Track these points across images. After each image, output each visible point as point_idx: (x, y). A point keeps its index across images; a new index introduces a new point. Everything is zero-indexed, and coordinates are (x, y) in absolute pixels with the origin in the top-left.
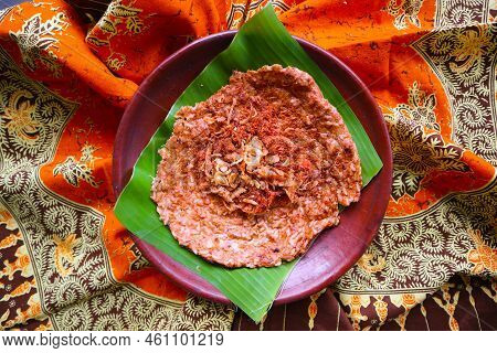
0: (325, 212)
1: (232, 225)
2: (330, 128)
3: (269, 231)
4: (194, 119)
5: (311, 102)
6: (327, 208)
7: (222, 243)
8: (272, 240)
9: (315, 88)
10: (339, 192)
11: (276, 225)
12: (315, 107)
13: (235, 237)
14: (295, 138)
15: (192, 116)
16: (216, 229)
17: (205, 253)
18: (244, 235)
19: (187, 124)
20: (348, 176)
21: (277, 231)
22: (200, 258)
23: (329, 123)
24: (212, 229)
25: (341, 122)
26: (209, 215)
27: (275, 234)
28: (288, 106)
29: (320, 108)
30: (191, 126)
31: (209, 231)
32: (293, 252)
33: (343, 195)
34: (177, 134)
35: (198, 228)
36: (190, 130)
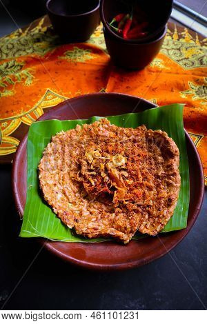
0: (126, 228)
1: (70, 188)
2: (169, 185)
3: (84, 209)
4: (106, 128)
5: (169, 163)
6: (128, 226)
7: (56, 189)
8: (81, 214)
9: (177, 159)
10: (144, 223)
11: (91, 210)
12: (169, 167)
13: (64, 193)
14: (145, 178)
15: (106, 126)
16: (61, 181)
17: (43, 182)
18: (70, 197)
19: (101, 126)
20: (158, 216)
21: (88, 213)
22: (38, 181)
23: (171, 181)
24: (59, 179)
25: (179, 185)
26: (66, 172)
27: (86, 213)
28: (155, 159)
29: (172, 169)
30: (101, 129)
31: (57, 178)
32: (84, 230)
33: (145, 227)
34: (93, 126)
35: (54, 172)
36: (99, 130)
